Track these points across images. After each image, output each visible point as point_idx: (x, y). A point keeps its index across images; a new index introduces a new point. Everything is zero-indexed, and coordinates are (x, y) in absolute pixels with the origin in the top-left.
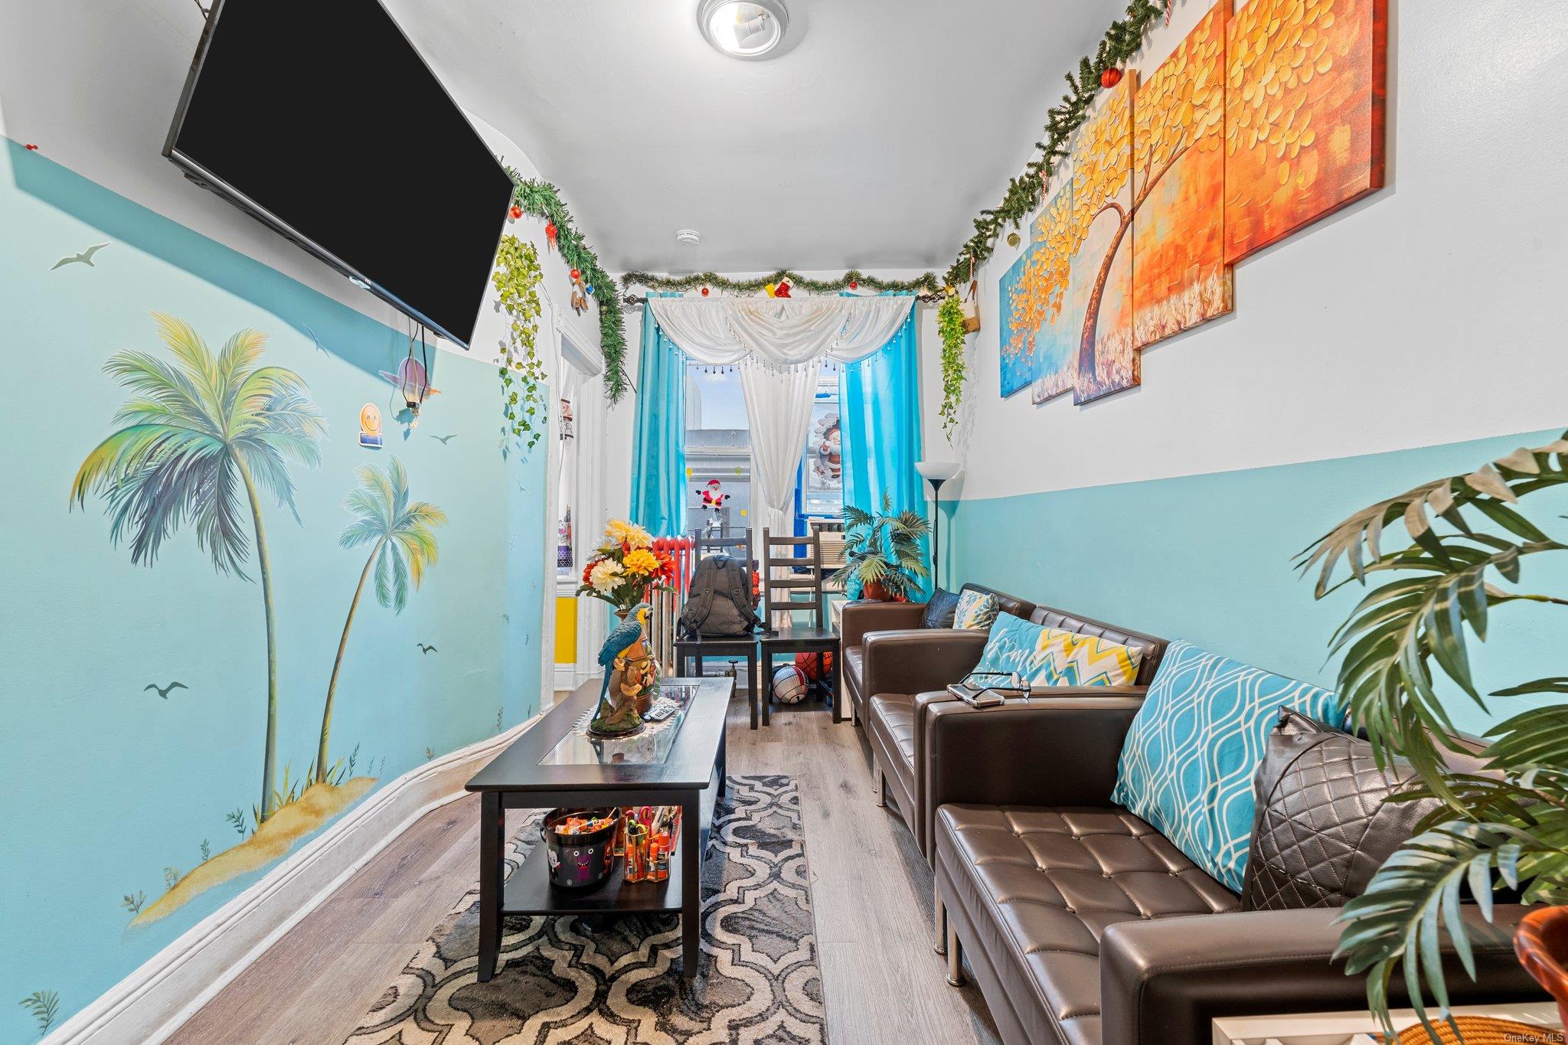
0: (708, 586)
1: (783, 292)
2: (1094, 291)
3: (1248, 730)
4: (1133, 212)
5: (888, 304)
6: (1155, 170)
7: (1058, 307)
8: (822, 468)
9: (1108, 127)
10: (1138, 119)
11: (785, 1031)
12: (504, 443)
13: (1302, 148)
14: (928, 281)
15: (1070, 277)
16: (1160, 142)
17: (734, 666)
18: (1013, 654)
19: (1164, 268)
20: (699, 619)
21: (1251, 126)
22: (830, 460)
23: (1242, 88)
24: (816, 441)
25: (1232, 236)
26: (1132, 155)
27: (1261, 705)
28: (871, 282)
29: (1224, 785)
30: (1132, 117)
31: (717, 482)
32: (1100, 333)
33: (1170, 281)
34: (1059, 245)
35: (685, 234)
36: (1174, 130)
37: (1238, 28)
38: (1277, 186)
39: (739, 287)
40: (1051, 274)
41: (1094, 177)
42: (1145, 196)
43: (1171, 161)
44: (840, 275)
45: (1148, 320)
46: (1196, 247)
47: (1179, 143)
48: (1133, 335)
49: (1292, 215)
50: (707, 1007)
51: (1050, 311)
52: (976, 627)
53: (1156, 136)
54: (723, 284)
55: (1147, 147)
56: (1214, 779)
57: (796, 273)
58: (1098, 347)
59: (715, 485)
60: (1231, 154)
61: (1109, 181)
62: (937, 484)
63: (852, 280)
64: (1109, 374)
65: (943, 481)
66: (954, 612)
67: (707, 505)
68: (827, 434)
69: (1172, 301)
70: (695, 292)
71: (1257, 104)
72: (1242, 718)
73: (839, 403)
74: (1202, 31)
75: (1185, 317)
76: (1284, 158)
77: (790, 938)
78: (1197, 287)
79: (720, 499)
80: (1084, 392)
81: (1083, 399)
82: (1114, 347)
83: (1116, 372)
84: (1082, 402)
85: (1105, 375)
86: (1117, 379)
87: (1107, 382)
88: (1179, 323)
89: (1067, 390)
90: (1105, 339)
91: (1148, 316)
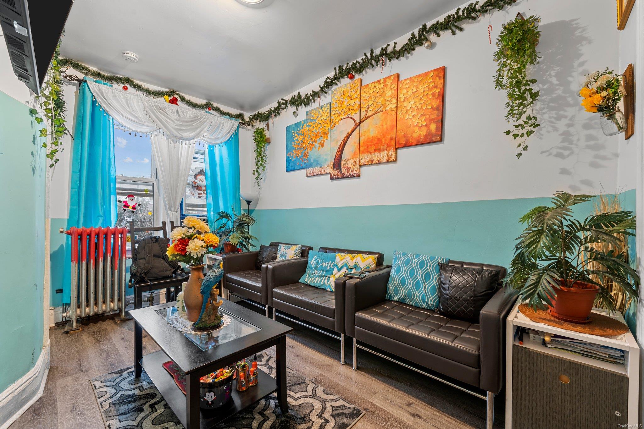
0: (149, 253)
1: (174, 101)
2: (341, 143)
3: (430, 270)
4: (360, 123)
5: (228, 122)
6: (370, 113)
7: (323, 145)
8: (193, 192)
9: (350, 93)
10: (363, 95)
11: (335, 407)
12: (33, 163)
13: (422, 125)
14: (241, 116)
15: (329, 136)
16: (372, 105)
17: (152, 294)
18: (324, 264)
19: (373, 143)
20: (146, 271)
21: (406, 113)
22: (197, 189)
23: (403, 101)
24: (191, 179)
25: (399, 141)
26: (360, 105)
27: (432, 263)
28: (217, 110)
29: (427, 284)
30: (360, 93)
31: (133, 196)
32: (344, 158)
33: (375, 148)
34: (323, 123)
35: (130, 54)
36: (378, 104)
37: (402, 84)
38: (414, 132)
39: (148, 92)
40: (318, 132)
41: (342, 106)
42: (366, 120)
43: (377, 113)
44: (203, 102)
45: (365, 158)
46: (385, 141)
47: (380, 108)
48: (359, 161)
49: (418, 141)
50: (304, 417)
51: (318, 145)
52: (295, 257)
53: (370, 103)
54: (139, 88)
55: (367, 105)
56: (425, 284)
57: (182, 95)
58: (343, 162)
59: (131, 198)
60: (399, 118)
61: (349, 110)
62: (249, 202)
63: (209, 106)
64: (348, 172)
65: (251, 201)
66: (277, 253)
67: (126, 209)
68: (196, 176)
69: (376, 154)
70: (119, 87)
71: (409, 108)
72: (428, 267)
73: (205, 163)
74: (390, 79)
75: (381, 160)
76: (416, 125)
77: (302, 383)
78: (386, 152)
79: (134, 206)
80: (335, 176)
81: (335, 178)
82: (351, 163)
83: (352, 171)
84: (334, 179)
85: (346, 172)
86: (352, 173)
87: (347, 174)
88: (379, 161)
89: (327, 174)
90: (347, 160)
91: (366, 157)
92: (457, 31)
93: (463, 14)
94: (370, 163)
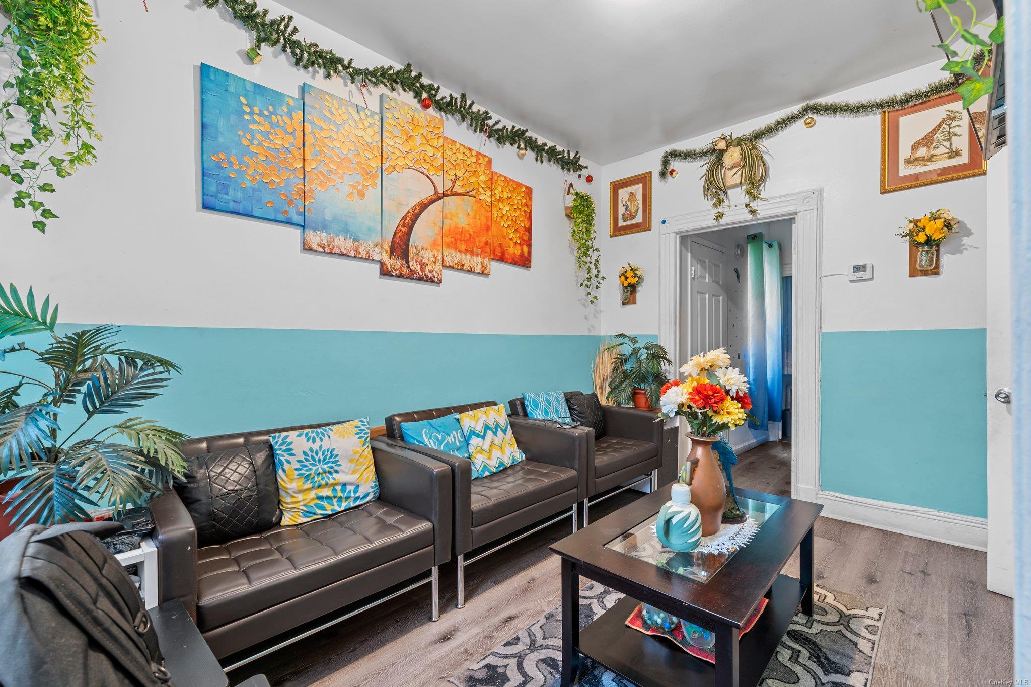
2: (409, 212)
4: (444, 195)
6: (457, 189)
7: (361, 194)
9: (426, 131)
15: (378, 182)
16: (461, 178)
19: (463, 238)
21: (502, 218)
25: (494, 249)
26: (443, 165)
30: (443, 145)
32: (414, 242)
33: (466, 247)
36: (469, 182)
37: (498, 178)
38: (510, 247)
40: (347, 159)
41: (410, 143)
42: (452, 195)
43: (467, 194)
46: (479, 242)
47: (471, 191)
48: (443, 257)
49: (513, 259)
51: (346, 188)
53: (458, 173)
55: (453, 173)
58: (412, 249)
60: (494, 219)
61: (425, 160)
64: (422, 269)
69: (467, 256)
71: (504, 212)
74: (483, 159)
75: (474, 267)
76: (512, 239)
78: (480, 259)
80: (395, 270)
81: (394, 274)
82: (427, 256)
83: (430, 271)
84: (392, 276)
85: (418, 268)
86: (430, 275)
87: (420, 273)
88: (471, 268)
89: (372, 260)
90: (420, 248)
91: (453, 255)
92: (539, 161)
93: (548, 150)
94: (459, 268)
